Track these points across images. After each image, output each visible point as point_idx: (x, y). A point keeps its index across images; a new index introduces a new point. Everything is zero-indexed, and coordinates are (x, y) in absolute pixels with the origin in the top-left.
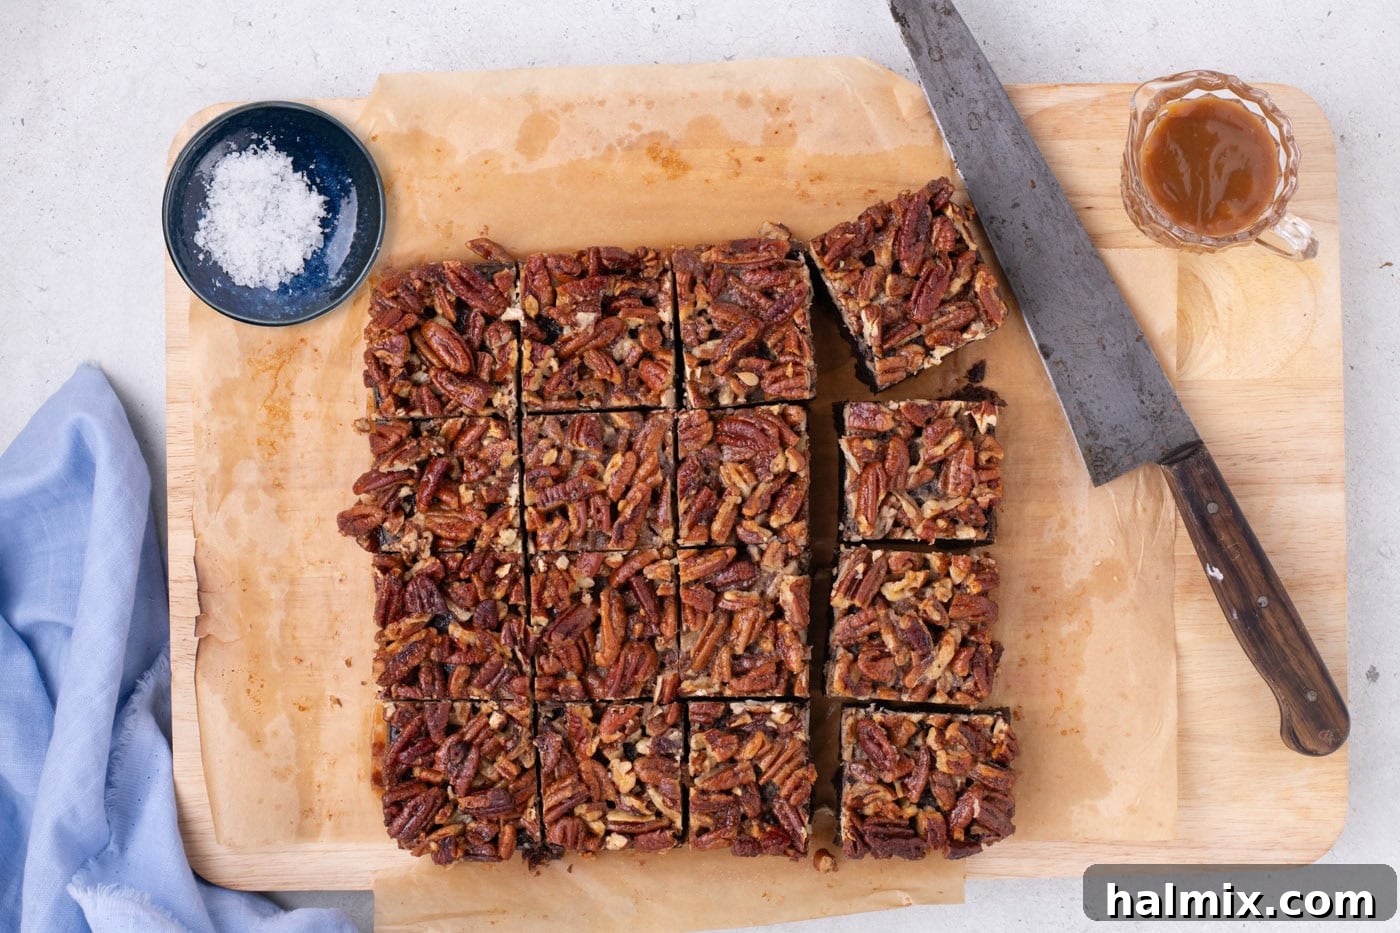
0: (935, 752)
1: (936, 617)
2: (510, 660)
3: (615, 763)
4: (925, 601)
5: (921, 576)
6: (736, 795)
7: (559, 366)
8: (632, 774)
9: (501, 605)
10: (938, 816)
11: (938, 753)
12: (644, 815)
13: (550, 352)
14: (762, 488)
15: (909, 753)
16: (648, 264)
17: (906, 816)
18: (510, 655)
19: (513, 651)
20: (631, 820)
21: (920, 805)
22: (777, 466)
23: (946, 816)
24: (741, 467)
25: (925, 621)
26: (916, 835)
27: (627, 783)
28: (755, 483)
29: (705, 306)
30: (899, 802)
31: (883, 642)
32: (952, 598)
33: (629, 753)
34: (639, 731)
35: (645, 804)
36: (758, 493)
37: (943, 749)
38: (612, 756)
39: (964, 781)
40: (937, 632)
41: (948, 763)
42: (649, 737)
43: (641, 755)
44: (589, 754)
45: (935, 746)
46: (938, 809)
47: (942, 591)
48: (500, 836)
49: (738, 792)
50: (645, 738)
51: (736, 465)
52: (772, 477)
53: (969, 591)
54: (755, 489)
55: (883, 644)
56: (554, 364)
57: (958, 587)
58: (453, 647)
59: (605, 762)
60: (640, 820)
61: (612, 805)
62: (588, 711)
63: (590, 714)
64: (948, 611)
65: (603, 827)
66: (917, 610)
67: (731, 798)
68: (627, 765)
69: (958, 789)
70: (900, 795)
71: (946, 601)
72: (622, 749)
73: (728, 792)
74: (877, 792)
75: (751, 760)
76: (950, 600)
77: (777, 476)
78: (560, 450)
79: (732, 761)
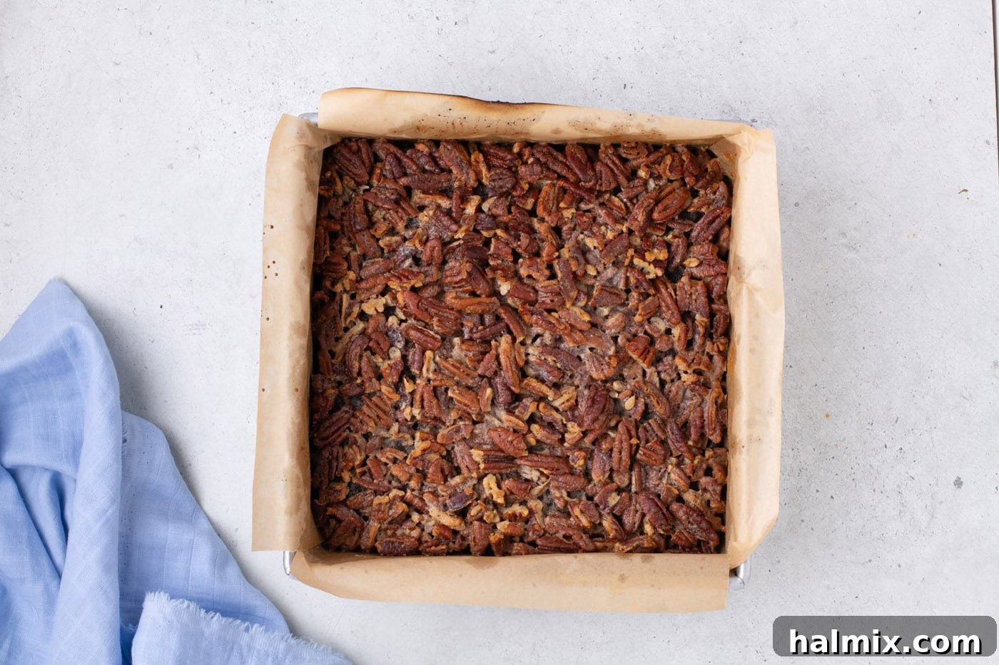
0: (388, 495)
1: (473, 511)
2: (453, 237)
3: (383, 300)
4: (484, 505)
5: (500, 500)
6: (357, 379)
7: (650, 279)
8: (375, 313)
9: (492, 233)
10: (343, 497)
11: (387, 497)
12: (346, 319)
13: (660, 273)
14: (558, 416)
15: (387, 477)
16: (715, 345)
17: (343, 474)
18: (456, 237)
19: (459, 239)
20: (344, 310)
21: (350, 484)
22: (572, 427)
23: (344, 503)
24: (573, 401)
25: (470, 505)
26: (330, 481)
27: (369, 308)
28: (561, 411)
29: (683, 379)
30: (353, 470)
31: (454, 477)
32: (486, 523)
33: (389, 311)
34: (403, 318)
35: (354, 320)
36: (554, 413)
37: (390, 500)
38: (387, 299)
39: (367, 515)
40: (462, 514)
41: (380, 504)
42: (400, 325)
43: (387, 319)
44: (389, 283)
45: (391, 495)
46: (348, 496)
47: (489, 516)
48: (333, 220)
49: (359, 381)
50: (399, 322)
51: (575, 398)
52: (565, 422)
53: (492, 534)
54: (557, 410)
55: (453, 477)
56: (652, 276)
57: (495, 527)
58: (464, 200)
59: (383, 294)
60: (343, 316)
61: (353, 297)
62: (419, 285)
63: (416, 286)
64: (477, 520)
65: (339, 291)
66: (477, 500)
67: (355, 375)
68: (381, 309)
69: (361, 511)
70: (358, 471)
71: (485, 518)
72: (392, 305)
73: (359, 374)
74: (361, 456)
75: (380, 390)
76: (485, 522)
77: (565, 426)
78: (595, 277)
79: (380, 377)
